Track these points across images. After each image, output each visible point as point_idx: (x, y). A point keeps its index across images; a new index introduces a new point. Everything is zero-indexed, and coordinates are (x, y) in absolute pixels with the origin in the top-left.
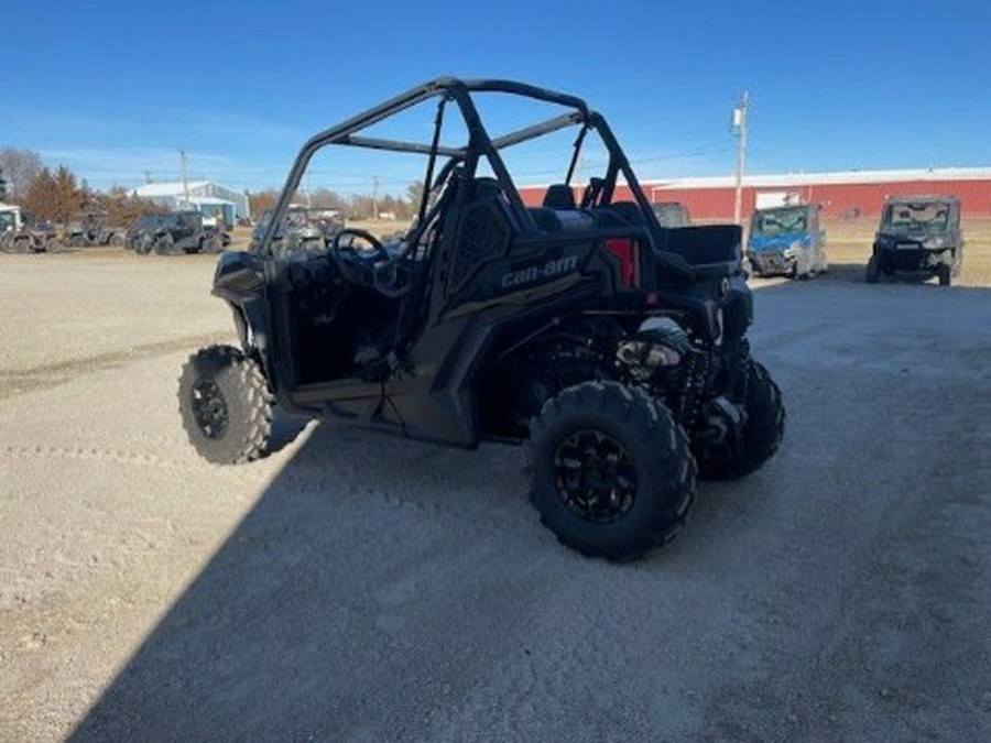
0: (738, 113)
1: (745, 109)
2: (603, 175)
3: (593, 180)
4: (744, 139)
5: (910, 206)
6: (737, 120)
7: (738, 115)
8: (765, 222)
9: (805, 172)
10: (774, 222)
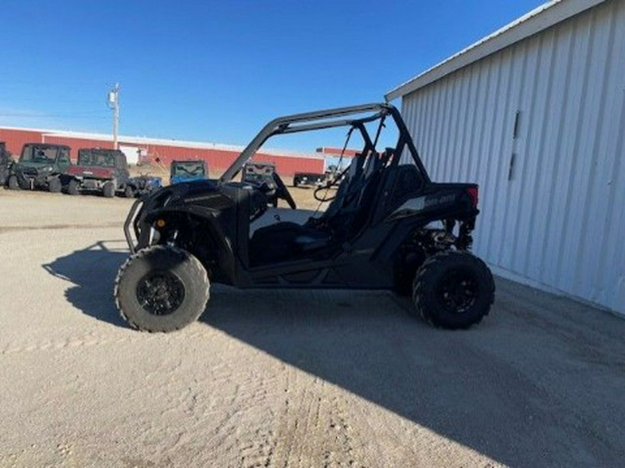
0: (112, 95)
1: (117, 93)
2: (394, 146)
3: (387, 149)
4: (118, 111)
5: (256, 166)
6: (112, 99)
7: (113, 97)
8: (176, 169)
9: (147, 137)
10: (182, 169)
